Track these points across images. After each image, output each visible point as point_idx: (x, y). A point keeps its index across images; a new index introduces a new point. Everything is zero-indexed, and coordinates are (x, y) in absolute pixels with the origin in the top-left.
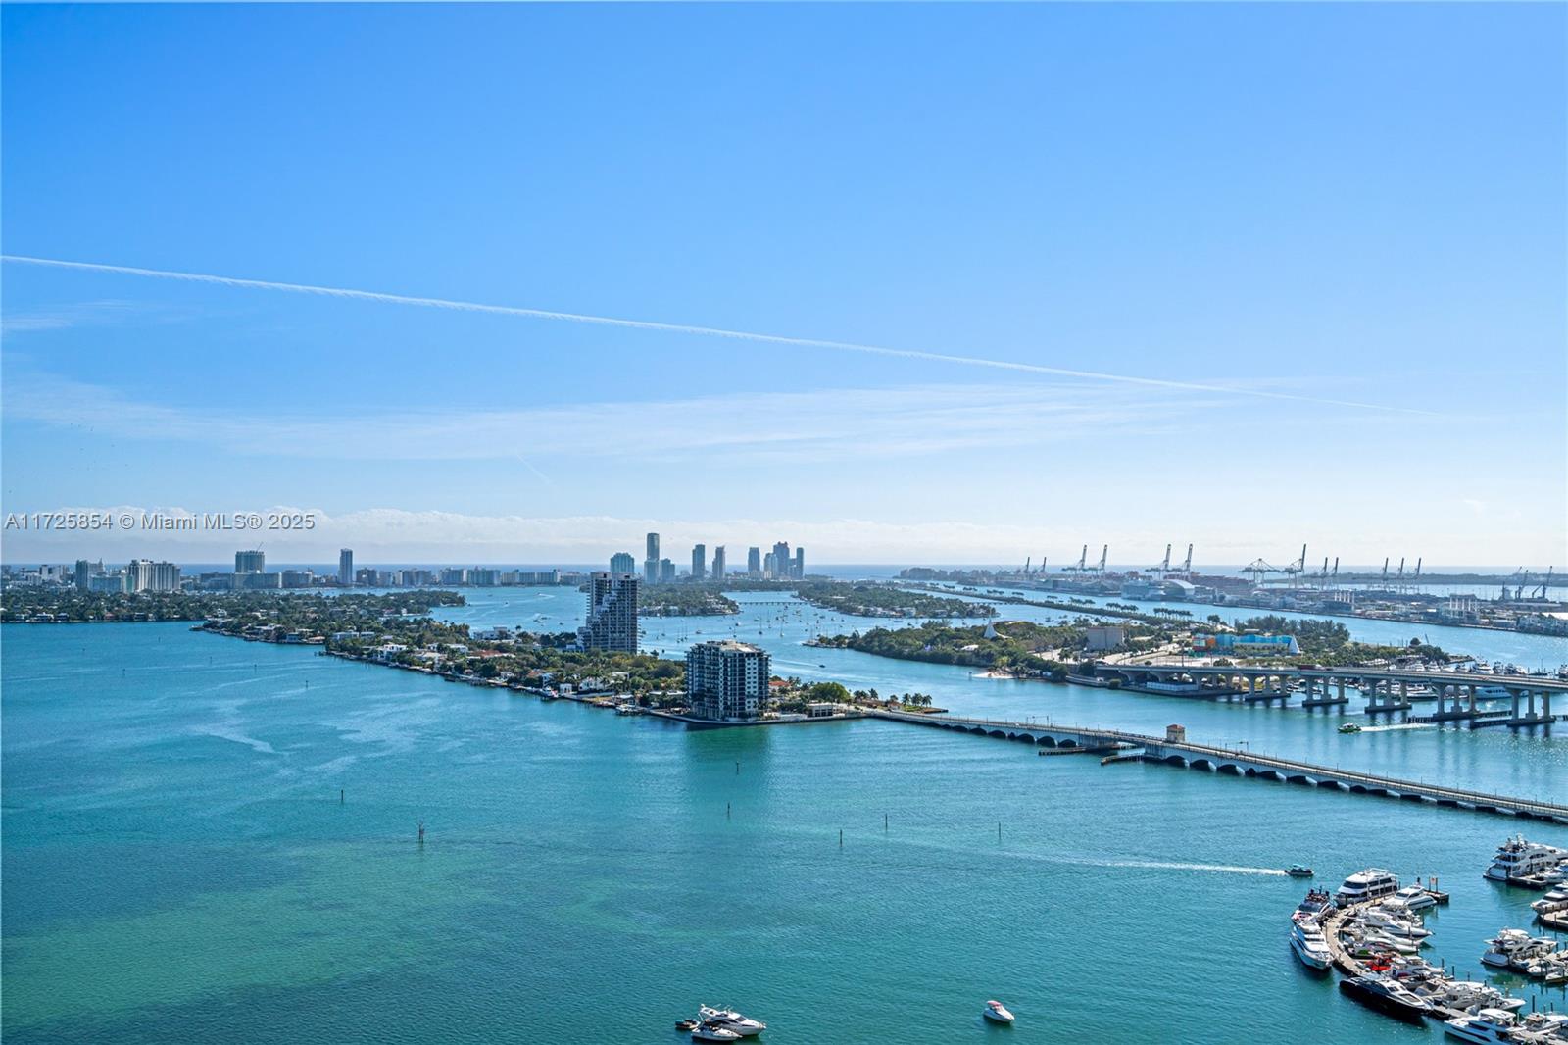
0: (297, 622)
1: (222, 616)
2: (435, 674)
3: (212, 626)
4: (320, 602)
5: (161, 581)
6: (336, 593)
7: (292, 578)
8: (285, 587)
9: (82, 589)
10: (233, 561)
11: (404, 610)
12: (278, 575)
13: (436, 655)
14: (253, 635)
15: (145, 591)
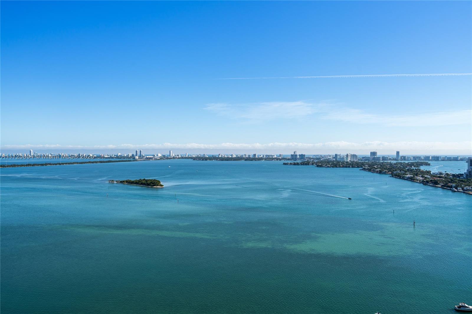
0: (385, 169)
1: (367, 167)
2: (421, 183)
3: (364, 169)
4: (391, 164)
5: (353, 158)
6: (395, 162)
7: (384, 158)
8: (382, 160)
9: (336, 160)
10: (370, 154)
11: (413, 166)
12: (380, 157)
13: (421, 178)
14: (374, 172)
15: (350, 161)
